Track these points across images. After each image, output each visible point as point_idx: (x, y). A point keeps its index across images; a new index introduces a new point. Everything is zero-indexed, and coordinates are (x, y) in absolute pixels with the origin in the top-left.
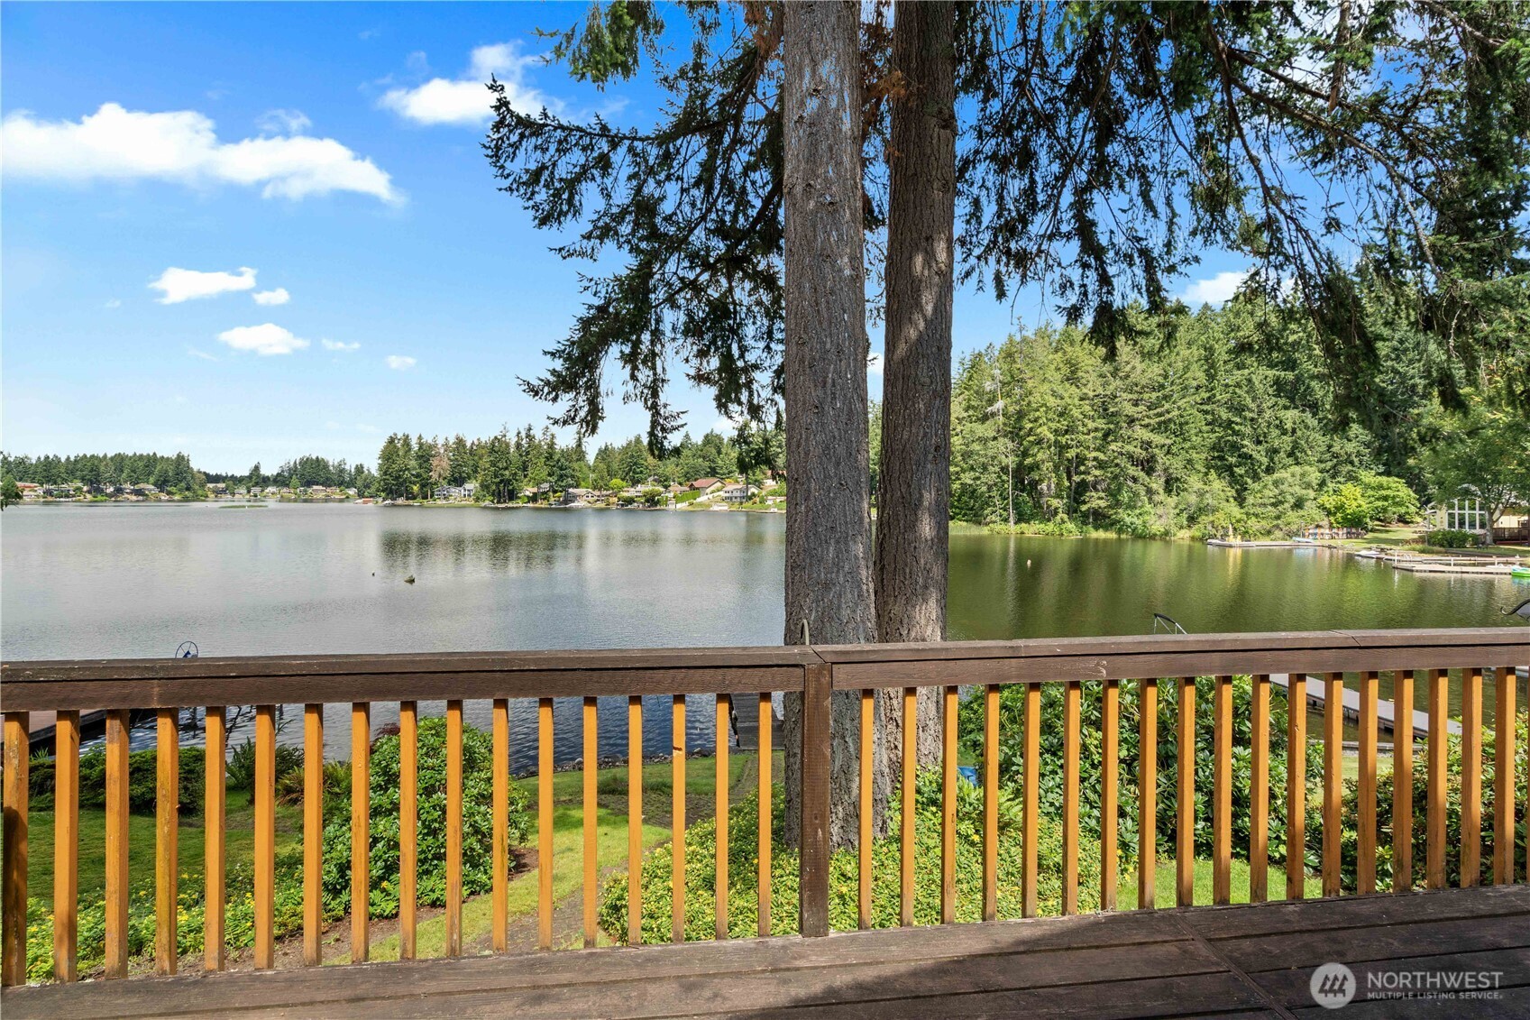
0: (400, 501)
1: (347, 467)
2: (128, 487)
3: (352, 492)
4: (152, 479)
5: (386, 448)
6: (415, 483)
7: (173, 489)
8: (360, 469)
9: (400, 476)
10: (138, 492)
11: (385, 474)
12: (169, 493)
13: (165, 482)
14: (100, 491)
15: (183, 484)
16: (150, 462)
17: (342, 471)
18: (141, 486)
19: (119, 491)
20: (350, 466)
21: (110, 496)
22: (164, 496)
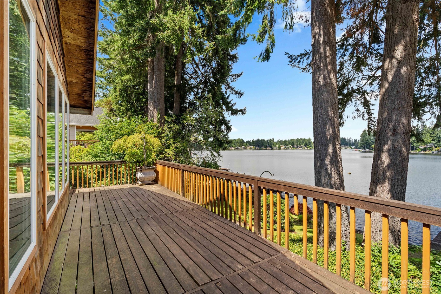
0: (367, 150)
1: (352, 140)
2: (299, 146)
3: (353, 147)
4: (304, 144)
5: (363, 133)
6: (373, 144)
7: (308, 147)
8: (356, 140)
9: (367, 142)
10: (301, 147)
11: (362, 141)
12: (307, 148)
13: (306, 145)
14: (294, 147)
15: (310, 145)
16: (303, 140)
17: (350, 141)
18: (302, 146)
19: (297, 147)
20: (353, 140)
21: (296, 148)
22: (306, 148)
